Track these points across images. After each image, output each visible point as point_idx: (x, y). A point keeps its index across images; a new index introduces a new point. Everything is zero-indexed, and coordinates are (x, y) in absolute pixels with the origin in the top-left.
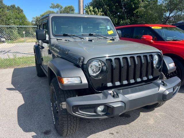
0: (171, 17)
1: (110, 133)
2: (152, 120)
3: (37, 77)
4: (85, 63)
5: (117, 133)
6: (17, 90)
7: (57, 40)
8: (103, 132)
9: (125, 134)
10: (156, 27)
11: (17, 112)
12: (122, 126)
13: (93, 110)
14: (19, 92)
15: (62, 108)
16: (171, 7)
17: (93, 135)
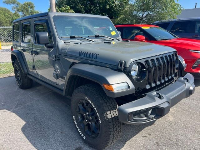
0: (144, 17)
1: (143, 136)
2: (171, 116)
3: (21, 90)
4: (127, 67)
5: (149, 134)
6: (4, 109)
7: (65, 43)
8: (135, 136)
9: (157, 134)
10: (145, 27)
11: (23, 135)
12: (149, 127)
13: (144, 114)
14: (9, 111)
15: (108, 118)
16: (145, 7)
17: (128, 141)
